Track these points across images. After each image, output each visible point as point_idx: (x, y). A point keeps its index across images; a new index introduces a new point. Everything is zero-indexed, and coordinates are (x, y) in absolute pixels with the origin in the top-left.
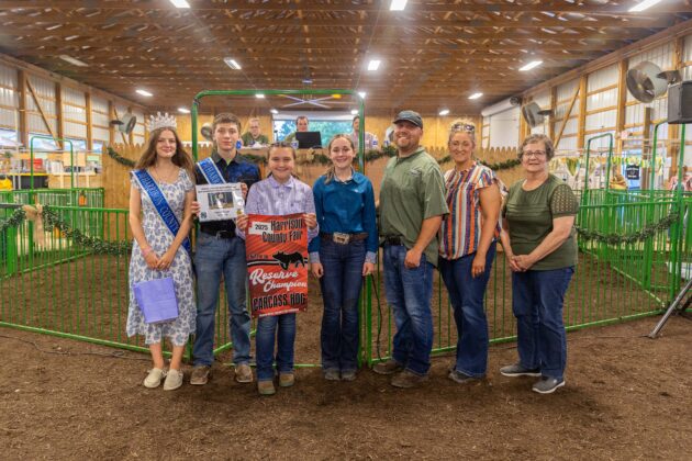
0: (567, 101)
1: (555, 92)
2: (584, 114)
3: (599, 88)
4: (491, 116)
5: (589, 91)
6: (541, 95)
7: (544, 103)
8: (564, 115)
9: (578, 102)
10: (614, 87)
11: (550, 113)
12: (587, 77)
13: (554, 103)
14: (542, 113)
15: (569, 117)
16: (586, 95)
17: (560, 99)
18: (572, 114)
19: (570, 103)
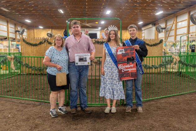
0: (170, 25)
1: (166, 22)
2: (176, 29)
3: (181, 20)
4: (145, 30)
5: (178, 21)
6: (162, 23)
7: (163, 25)
8: (170, 29)
9: (174, 25)
10: (186, 20)
11: (165, 28)
12: (177, 17)
13: (166, 25)
14: (162, 29)
15: (171, 30)
16: (177, 23)
17: (168, 24)
18: (172, 29)
19: (171, 25)
